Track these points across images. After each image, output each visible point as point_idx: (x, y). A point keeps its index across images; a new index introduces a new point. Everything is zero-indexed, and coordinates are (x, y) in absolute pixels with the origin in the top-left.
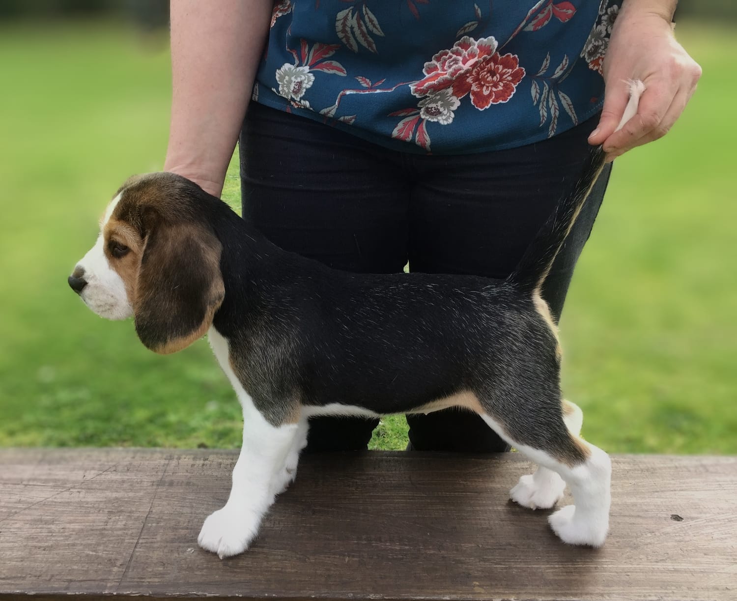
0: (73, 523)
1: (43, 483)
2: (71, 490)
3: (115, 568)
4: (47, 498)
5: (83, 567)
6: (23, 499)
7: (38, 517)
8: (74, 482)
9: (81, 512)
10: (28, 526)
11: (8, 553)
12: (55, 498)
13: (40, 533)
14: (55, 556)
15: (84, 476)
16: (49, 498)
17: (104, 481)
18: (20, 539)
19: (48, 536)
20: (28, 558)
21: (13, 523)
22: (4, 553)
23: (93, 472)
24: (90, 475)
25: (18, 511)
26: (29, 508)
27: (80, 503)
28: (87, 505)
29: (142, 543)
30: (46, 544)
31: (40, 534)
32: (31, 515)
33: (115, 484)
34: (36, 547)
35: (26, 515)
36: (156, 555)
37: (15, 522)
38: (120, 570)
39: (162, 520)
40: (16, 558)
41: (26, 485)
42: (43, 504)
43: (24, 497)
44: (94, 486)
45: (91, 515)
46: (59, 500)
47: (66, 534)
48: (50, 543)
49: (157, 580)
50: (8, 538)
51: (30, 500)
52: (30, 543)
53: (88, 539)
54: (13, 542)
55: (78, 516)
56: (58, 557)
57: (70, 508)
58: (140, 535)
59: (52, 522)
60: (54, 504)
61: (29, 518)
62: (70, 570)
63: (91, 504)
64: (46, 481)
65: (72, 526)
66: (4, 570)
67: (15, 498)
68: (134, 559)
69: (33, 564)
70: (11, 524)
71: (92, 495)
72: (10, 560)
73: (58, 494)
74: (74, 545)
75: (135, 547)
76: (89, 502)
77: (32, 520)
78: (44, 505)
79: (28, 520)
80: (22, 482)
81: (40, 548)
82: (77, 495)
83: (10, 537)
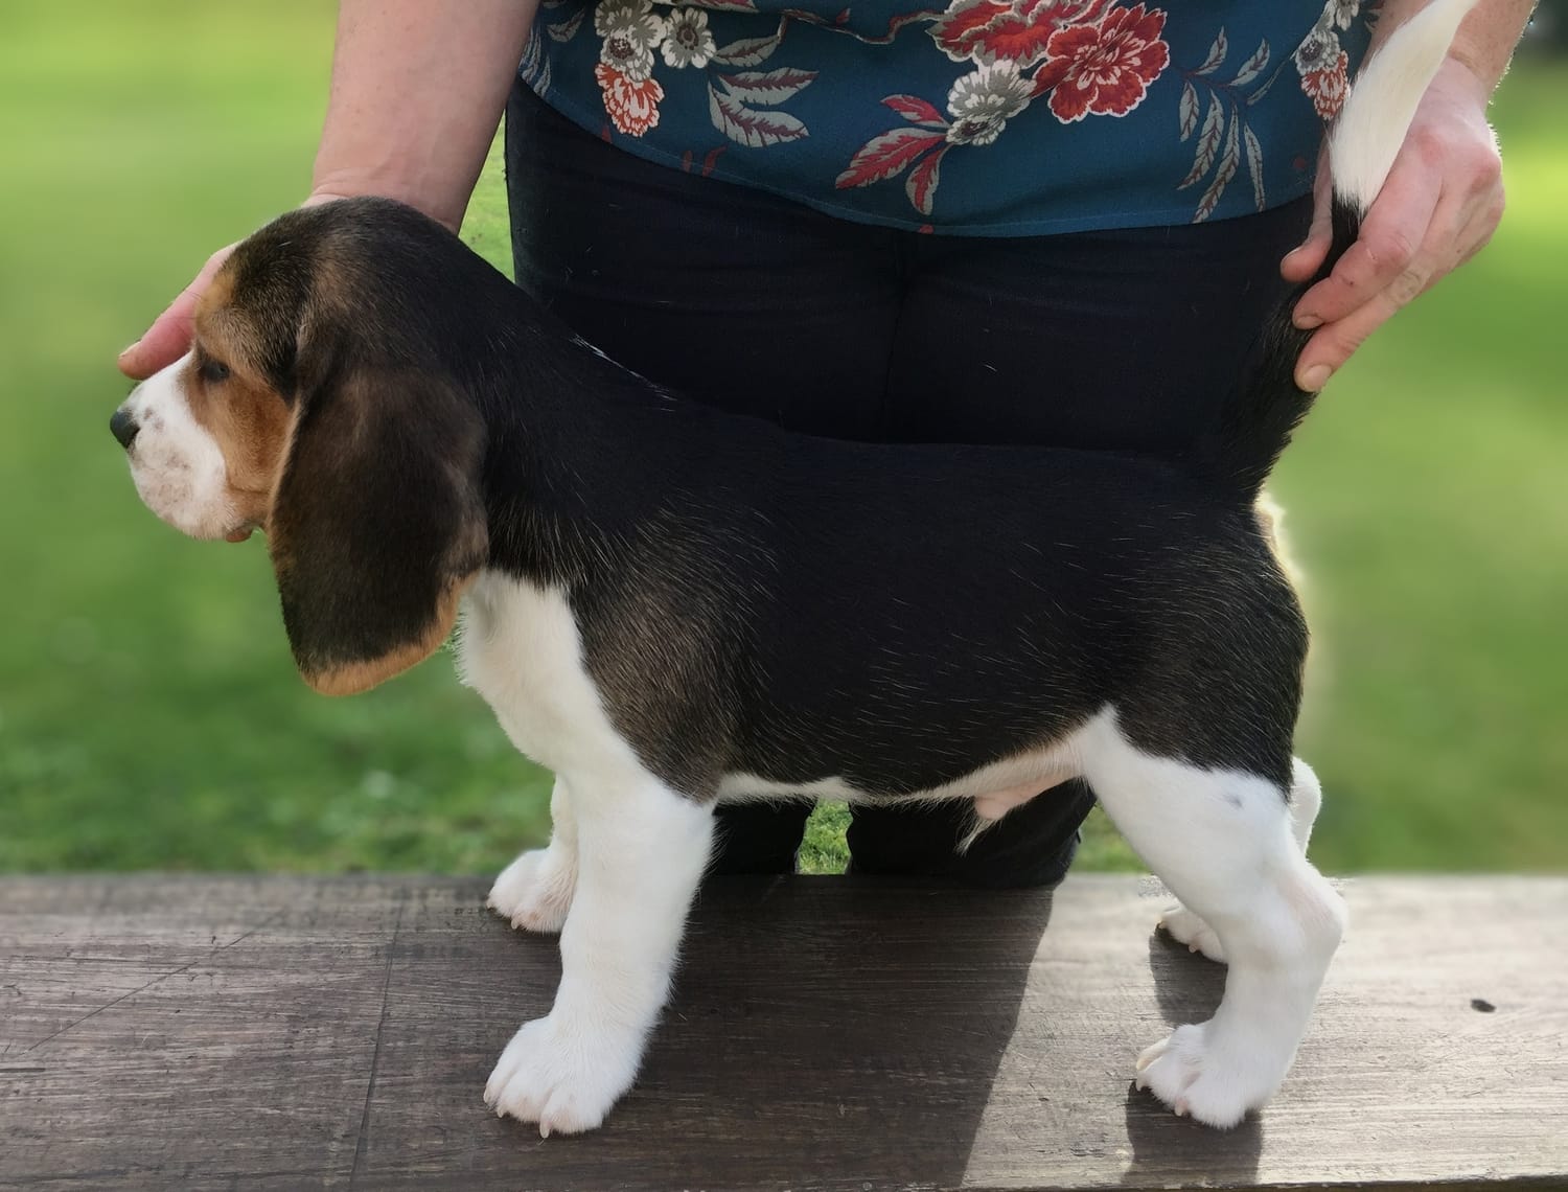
0: (211, 1044)
1: (121, 955)
2: (191, 970)
3: (334, 1143)
4: (137, 990)
5: (257, 1143)
6: (79, 992)
7: (126, 1033)
8: (194, 952)
9: (225, 1018)
10: (105, 1054)
11: (73, 1117)
12: (156, 989)
13: (139, 1069)
14: (186, 1121)
15: (214, 938)
16: (141, 989)
17: (264, 948)
18: (93, 1084)
19: (159, 1075)
20: (122, 1128)
21: (69, 1049)
22: (61, 1118)
23: (232, 929)
24: (227, 936)
25: (74, 1020)
26: (99, 1013)
27: (217, 998)
28: (235, 1004)
29: (382, 1086)
30: (158, 1095)
31: (139, 1072)
32: (106, 1028)
33: (290, 955)
34: (135, 1101)
35: (95, 1028)
36: (421, 1112)
37: (74, 1044)
38: (347, 1147)
39: (416, 1034)
40: (96, 1128)
41: (80, 961)
42: (130, 1004)
43: (82, 988)
44: (244, 959)
45: (248, 1025)
46: (168, 994)
47: (200, 1069)
48: (168, 1092)
49: (434, 1167)
50: (63, 1082)
51: (97, 995)
52: (121, 1094)
53: (257, 1081)
54: (77, 1092)
55: (221, 1030)
56: (192, 1123)
57: (197, 1012)
58: (374, 1069)
59: (163, 1043)
60: (156, 1001)
61: (103, 1035)
62: (227, 1152)
63: (244, 1001)
64: (125, 950)
65: (211, 1052)
66: (70, 1156)
67: (60, 990)
68: (372, 1122)
69: (137, 1141)
70: (64, 1051)
71: (244, 982)
72: (82, 1132)
73: (161, 979)
74: (224, 1094)
75: (369, 1094)
76: (238, 996)
77: (111, 1041)
78: (134, 1004)
79: (103, 1041)
80: (68, 954)
81: (145, 1102)
82: (207, 979)
83: (69, 1079)
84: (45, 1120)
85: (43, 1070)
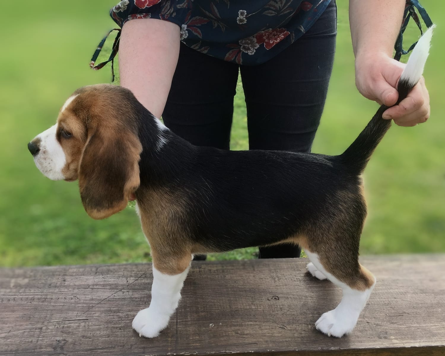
0: (132, 311)
1: (103, 287)
2: (123, 290)
3: (169, 337)
6: (94, 297)
7: (108, 309)
8: (122, 285)
9: (134, 304)
11: (98, 332)
12: (114, 296)
14: (129, 333)
15: (127, 281)
16: (110, 296)
17: (141, 284)
19: (119, 320)
20: (112, 335)
22: (95, 333)
23: (132, 278)
24: (131, 280)
25: (94, 305)
26: (100, 303)
27: (131, 298)
28: (136, 300)
29: (180, 322)
30: (120, 326)
31: (114, 319)
32: (102, 307)
33: (149, 285)
34: (114, 327)
35: (99, 307)
36: (191, 329)
37: (95, 312)
38: (173, 339)
39: (187, 307)
40: (105, 335)
41: (92, 289)
43: (94, 296)
44: (136, 287)
45: (141, 306)
46: (118, 297)
47: (130, 318)
48: (123, 325)
49: (198, 344)
50: (94, 323)
51: (99, 298)
52: (110, 325)
54: (98, 325)
57: (126, 302)
58: (177, 317)
59: (118, 311)
60: (115, 299)
61: (102, 309)
63: (139, 299)
64: (104, 285)
66: (99, 343)
67: (89, 297)
68: (179, 332)
69: (116, 339)
70: (92, 314)
71: (138, 293)
72: (101, 336)
73: (115, 293)
75: (177, 325)
76: (136, 298)
77: (104, 311)
78: (109, 300)
79: (102, 311)
80: (89, 287)
81: (117, 328)
82: (127, 293)
83: (95, 322)
84: (91, 333)
85: (88, 319)
